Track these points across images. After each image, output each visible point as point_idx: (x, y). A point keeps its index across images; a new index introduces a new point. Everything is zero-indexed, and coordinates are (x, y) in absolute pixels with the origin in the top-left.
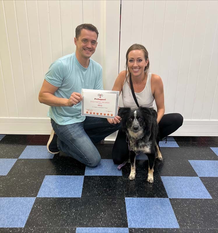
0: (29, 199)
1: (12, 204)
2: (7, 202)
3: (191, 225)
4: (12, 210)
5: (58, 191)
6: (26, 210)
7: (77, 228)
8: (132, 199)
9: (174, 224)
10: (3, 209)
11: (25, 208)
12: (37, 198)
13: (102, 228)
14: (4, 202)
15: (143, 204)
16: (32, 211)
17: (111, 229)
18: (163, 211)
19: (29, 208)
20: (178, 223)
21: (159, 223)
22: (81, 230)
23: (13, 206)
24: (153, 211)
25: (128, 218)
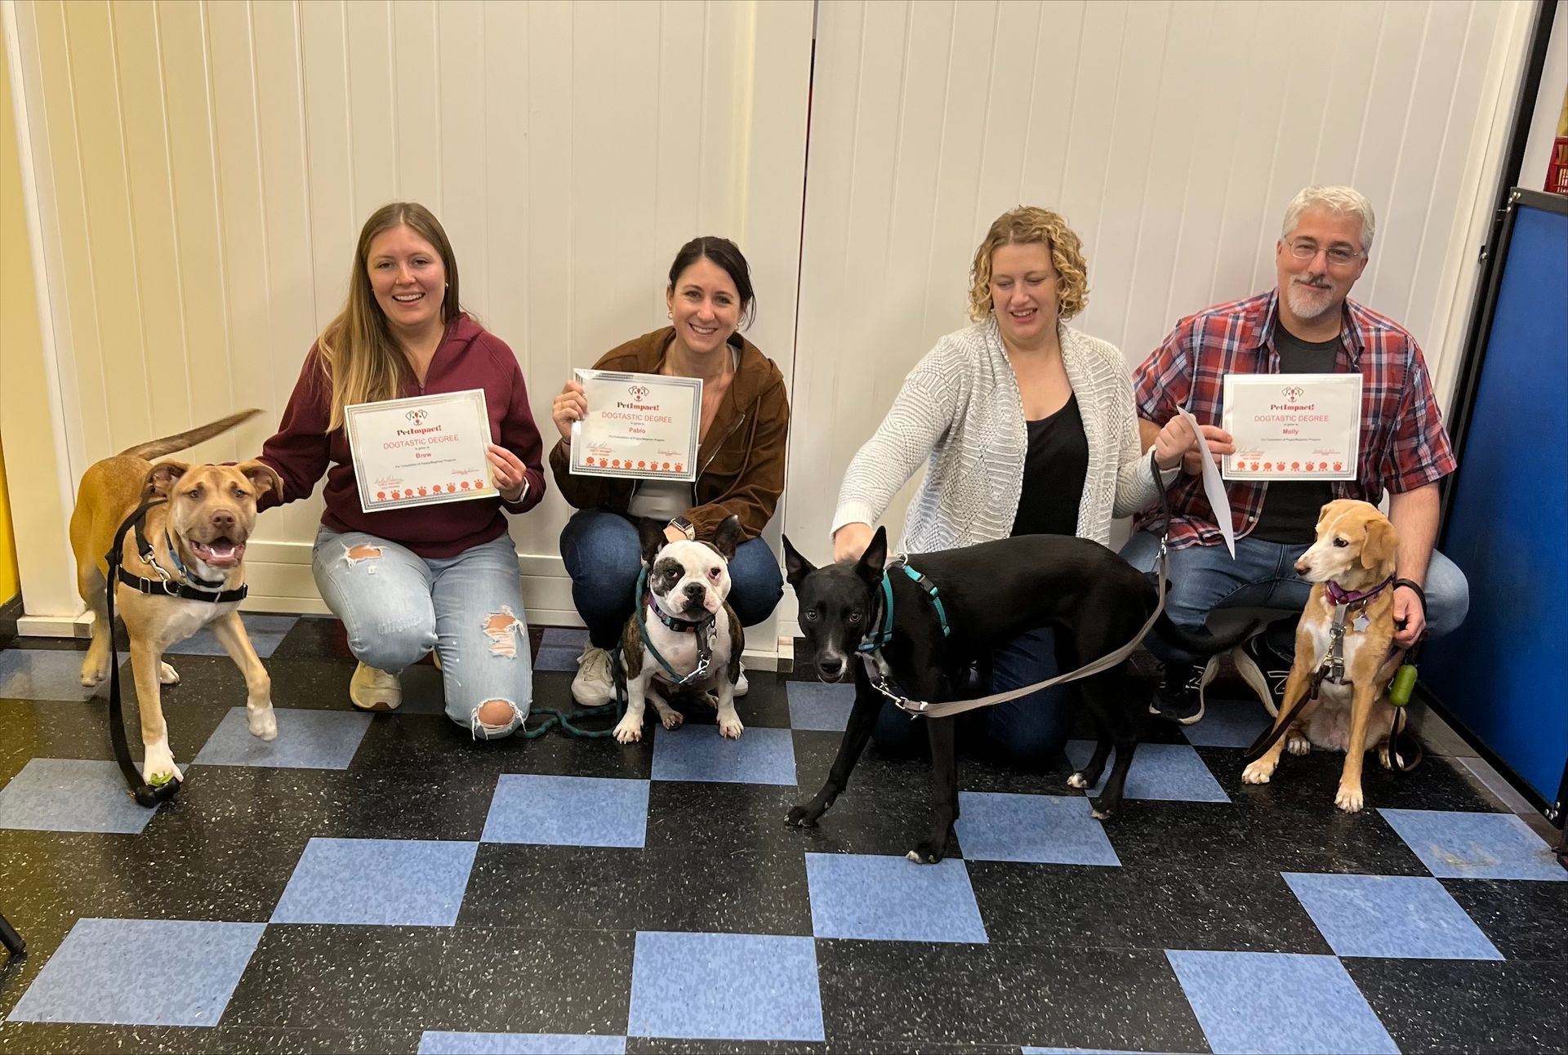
0: (451, 845)
1: (394, 859)
2: (373, 852)
3: (1027, 936)
4: (401, 877)
5: (555, 827)
6: (452, 880)
7: (639, 934)
8: (832, 860)
9: (972, 931)
10: (367, 875)
11: (444, 872)
12: (481, 844)
13: (722, 934)
14: (363, 854)
15: (868, 875)
16: (471, 883)
17: (755, 939)
18: (939, 895)
19: (459, 872)
20: (986, 929)
21: (919, 928)
22: (653, 939)
23: (397, 864)
24: (905, 895)
25: (816, 911)
